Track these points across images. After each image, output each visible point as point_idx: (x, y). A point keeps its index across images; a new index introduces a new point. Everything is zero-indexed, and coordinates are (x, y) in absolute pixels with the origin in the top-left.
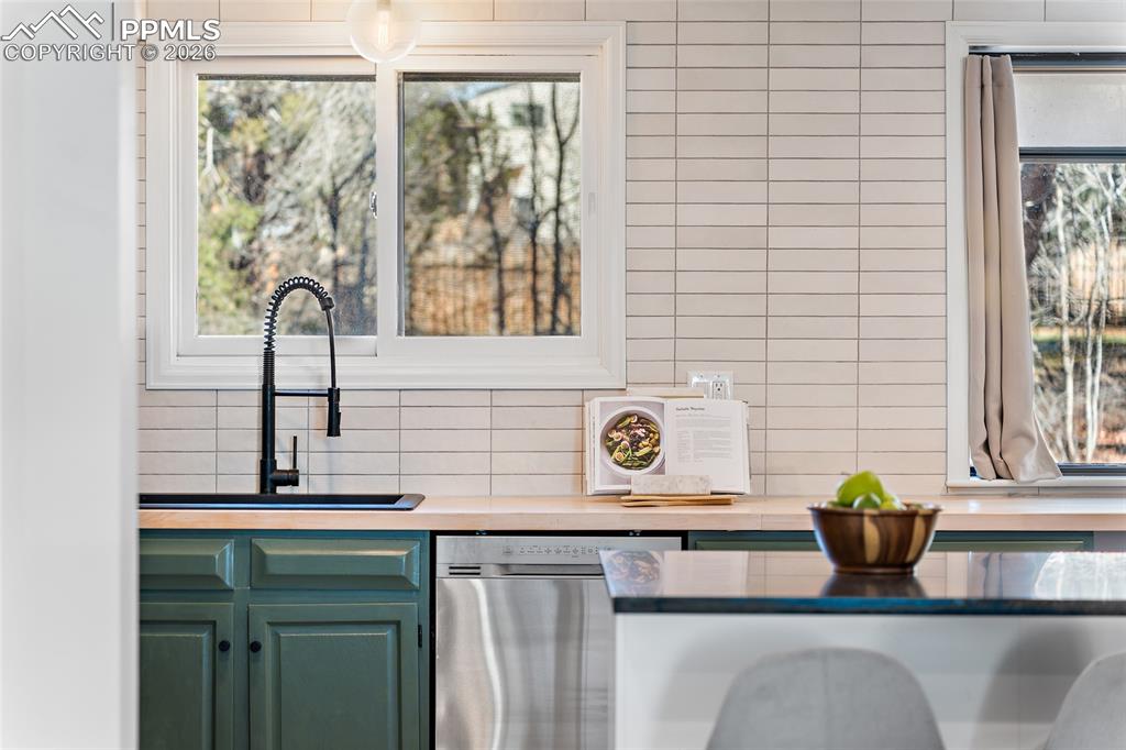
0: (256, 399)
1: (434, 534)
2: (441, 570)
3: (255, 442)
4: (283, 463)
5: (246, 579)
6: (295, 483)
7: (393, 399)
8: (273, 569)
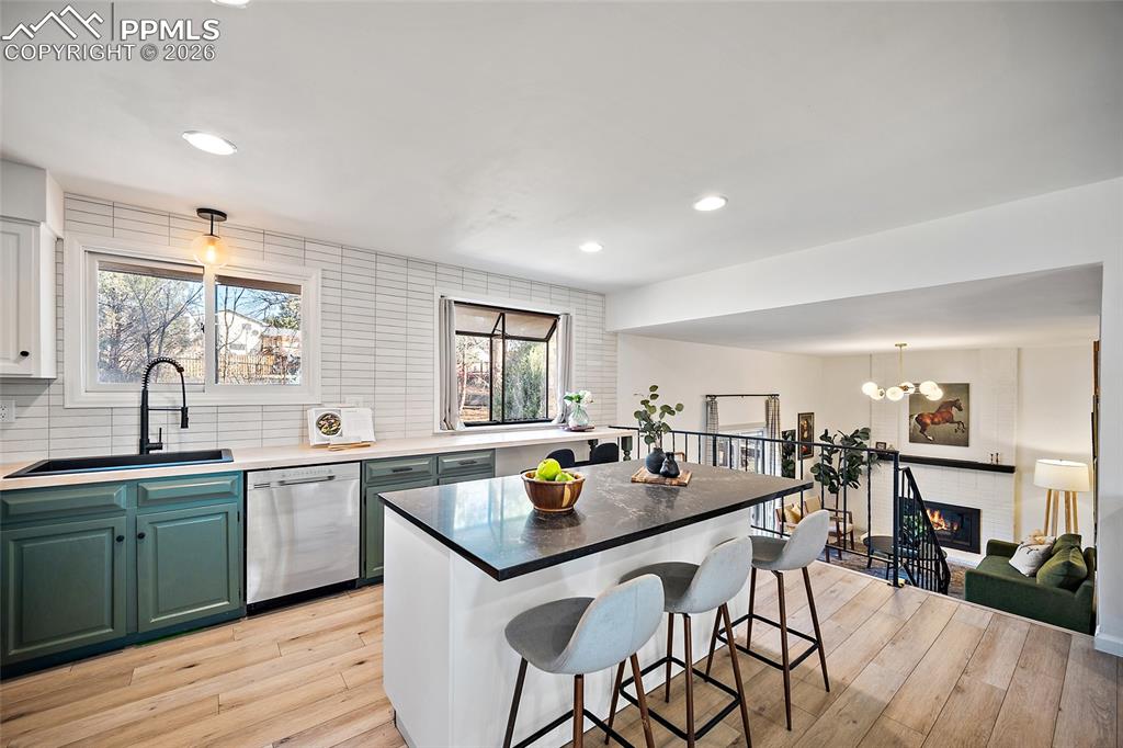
0: (137, 412)
1: (245, 472)
2: (249, 487)
3: (136, 431)
4: (153, 439)
5: (135, 502)
6: (161, 448)
7: (215, 410)
8: (151, 496)
